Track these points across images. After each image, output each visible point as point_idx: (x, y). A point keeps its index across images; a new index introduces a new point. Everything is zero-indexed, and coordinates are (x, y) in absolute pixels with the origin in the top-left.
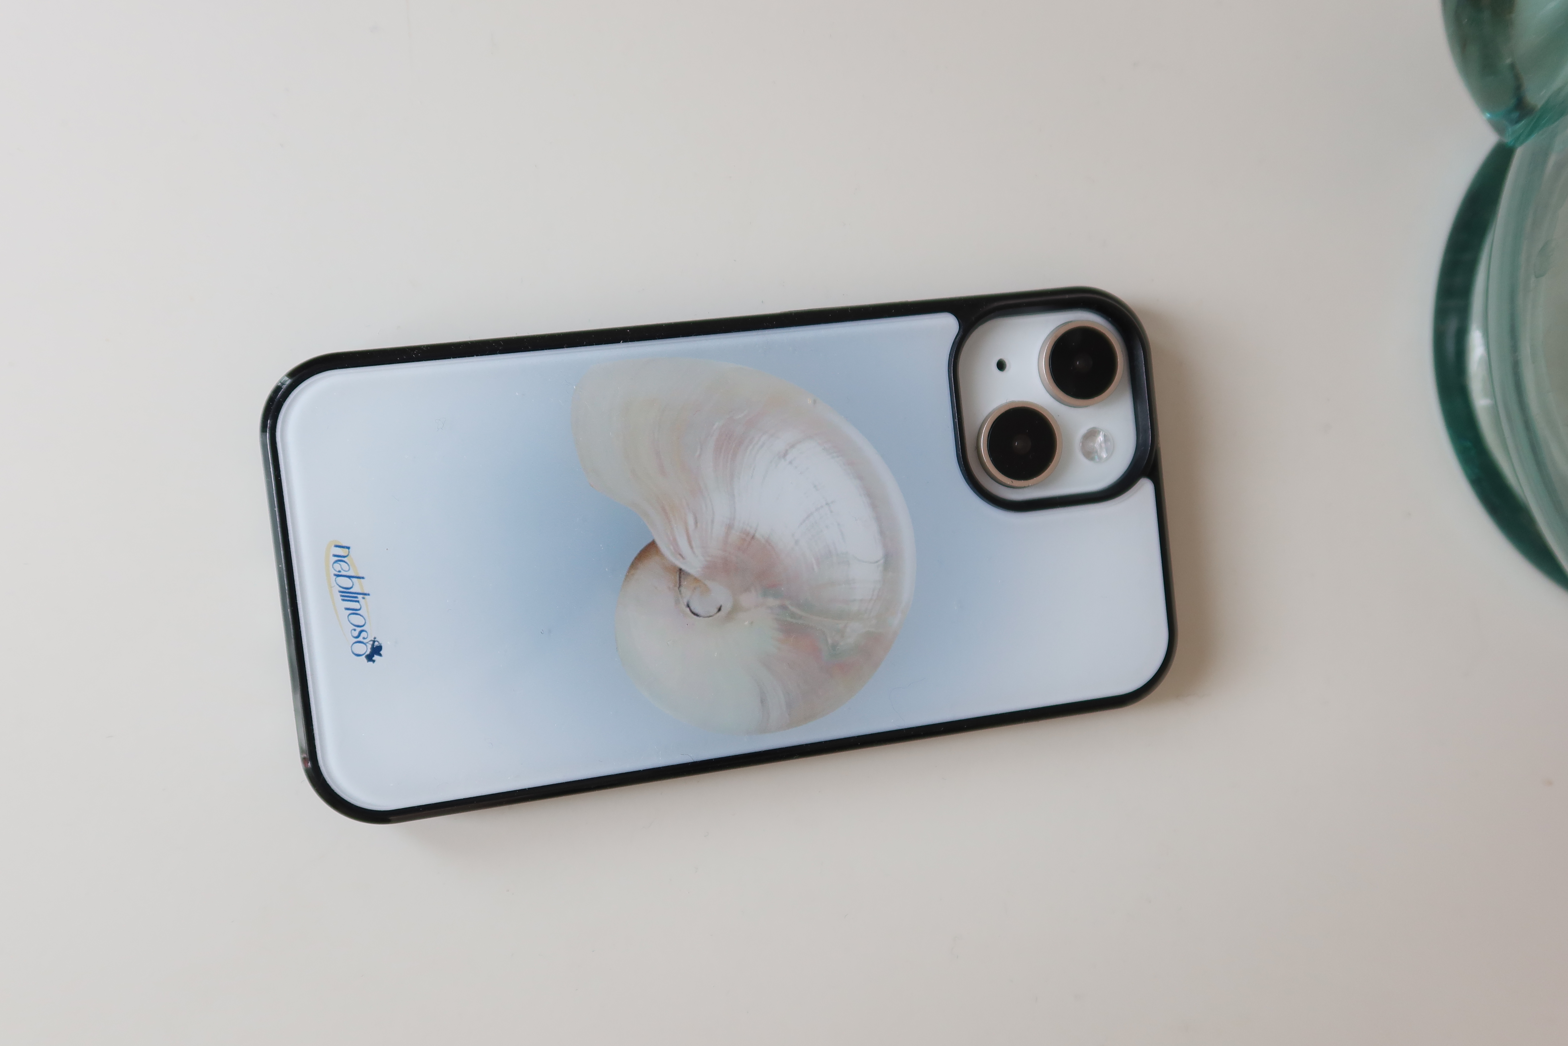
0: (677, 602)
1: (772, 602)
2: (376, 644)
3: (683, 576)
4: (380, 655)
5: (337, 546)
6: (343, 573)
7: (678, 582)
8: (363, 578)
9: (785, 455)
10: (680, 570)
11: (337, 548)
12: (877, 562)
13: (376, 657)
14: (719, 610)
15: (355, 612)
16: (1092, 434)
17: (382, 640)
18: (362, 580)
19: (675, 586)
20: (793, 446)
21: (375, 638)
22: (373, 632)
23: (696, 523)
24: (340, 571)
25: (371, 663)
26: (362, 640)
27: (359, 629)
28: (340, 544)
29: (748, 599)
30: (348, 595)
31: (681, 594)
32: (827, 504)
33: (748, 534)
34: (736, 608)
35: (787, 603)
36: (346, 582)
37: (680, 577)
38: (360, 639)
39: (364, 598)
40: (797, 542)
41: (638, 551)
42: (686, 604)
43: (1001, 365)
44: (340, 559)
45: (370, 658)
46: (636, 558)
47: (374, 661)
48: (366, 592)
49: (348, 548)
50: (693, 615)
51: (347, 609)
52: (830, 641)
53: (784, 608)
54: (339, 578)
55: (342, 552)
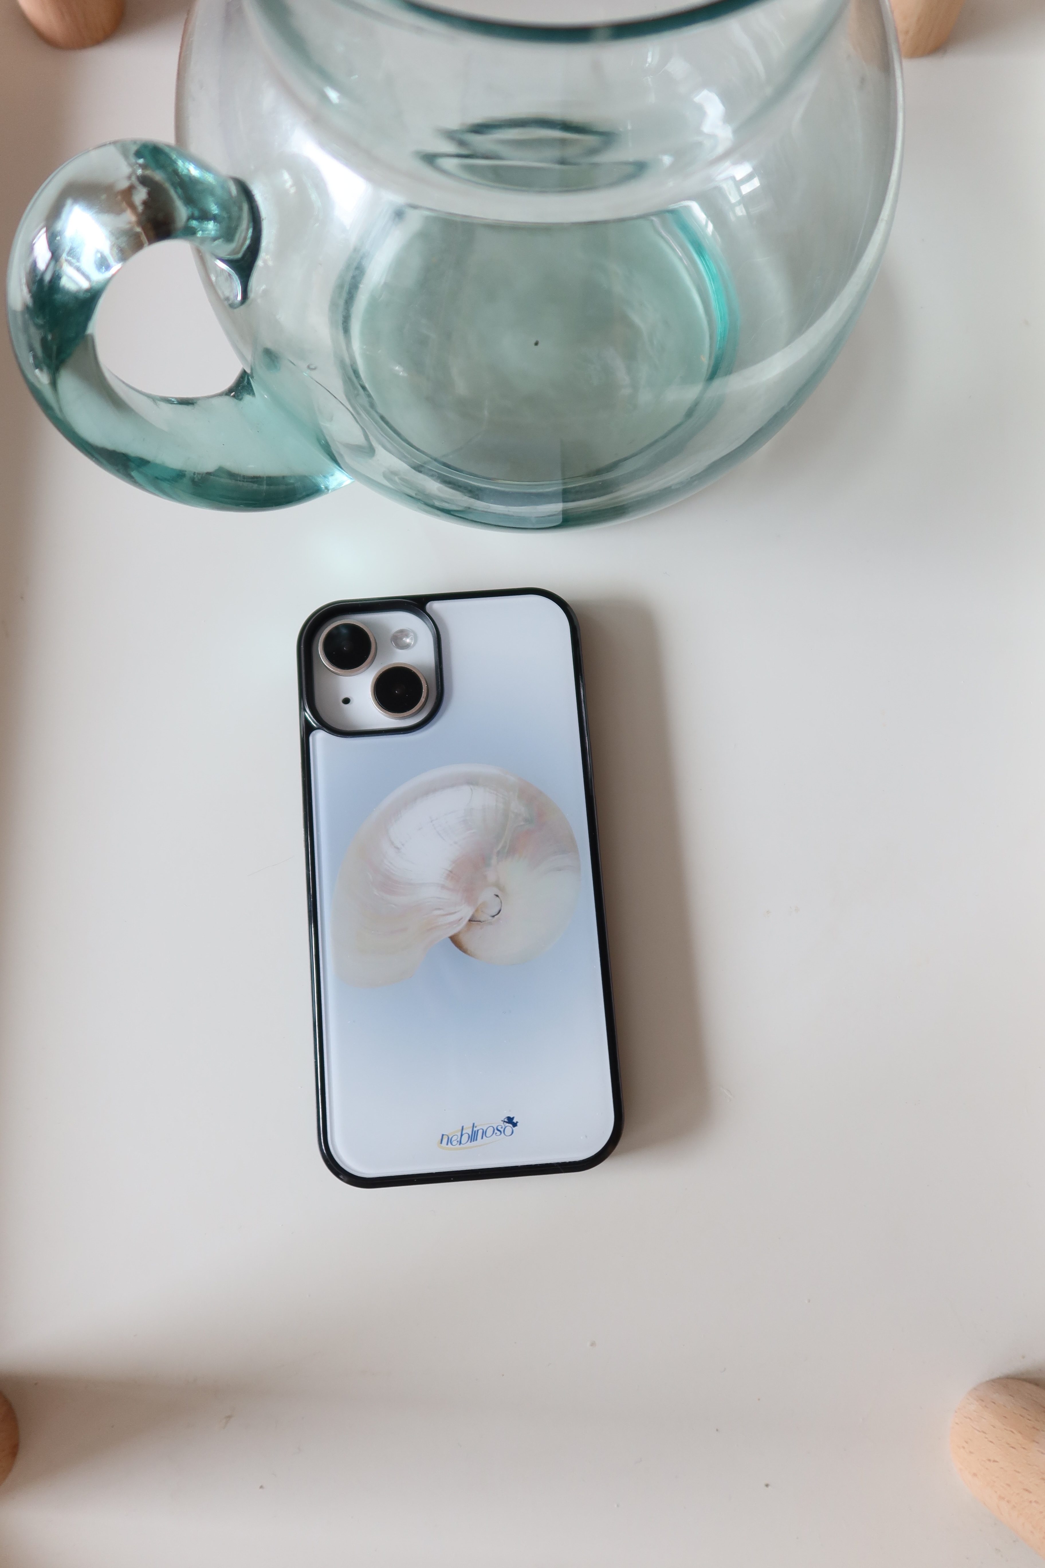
0: (490, 923)
1: (494, 861)
2: (506, 1120)
3: (474, 919)
4: (513, 1118)
5: (441, 1143)
6: (459, 1139)
7: (476, 922)
8: (463, 1127)
9: (398, 848)
10: (470, 921)
11: (443, 1142)
12: (472, 790)
13: (515, 1121)
14: (497, 896)
15: (484, 1133)
16: (396, 642)
17: (504, 1116)
18: (464, 1127)
19: (480, 924)
20: (392, 843)
21: (502, 1121)
22: (498, 1121)
23: (439, 909)
24: (458, 1141)
25: (518, 1124)
27: (496, 1131)
28: (440, 1141)
29: (491, 876)
30: (473, 1137)
31: (485, 921)
32: (431, 822)
33: (449, 875)
34: (497, 885)
35: (495, 851)
36: (465, 1137)
37: (474, 921)
38: (502, 1130)
39: (476, 1127)
40: (456, 843)
41: (456, 948)
42: (492, 918)
43: (347, 701)
44: (450, 1141)
45: (515, 1125)
46: (460, 950)
47: (517, 1122)
48: (472, 1125)
49: (443, 1135)
50: (500, 914)
51: (482, 1138)
52: (522, 823)
53: (498, 853)
54: (462, 1142)
55: (446, 1139)
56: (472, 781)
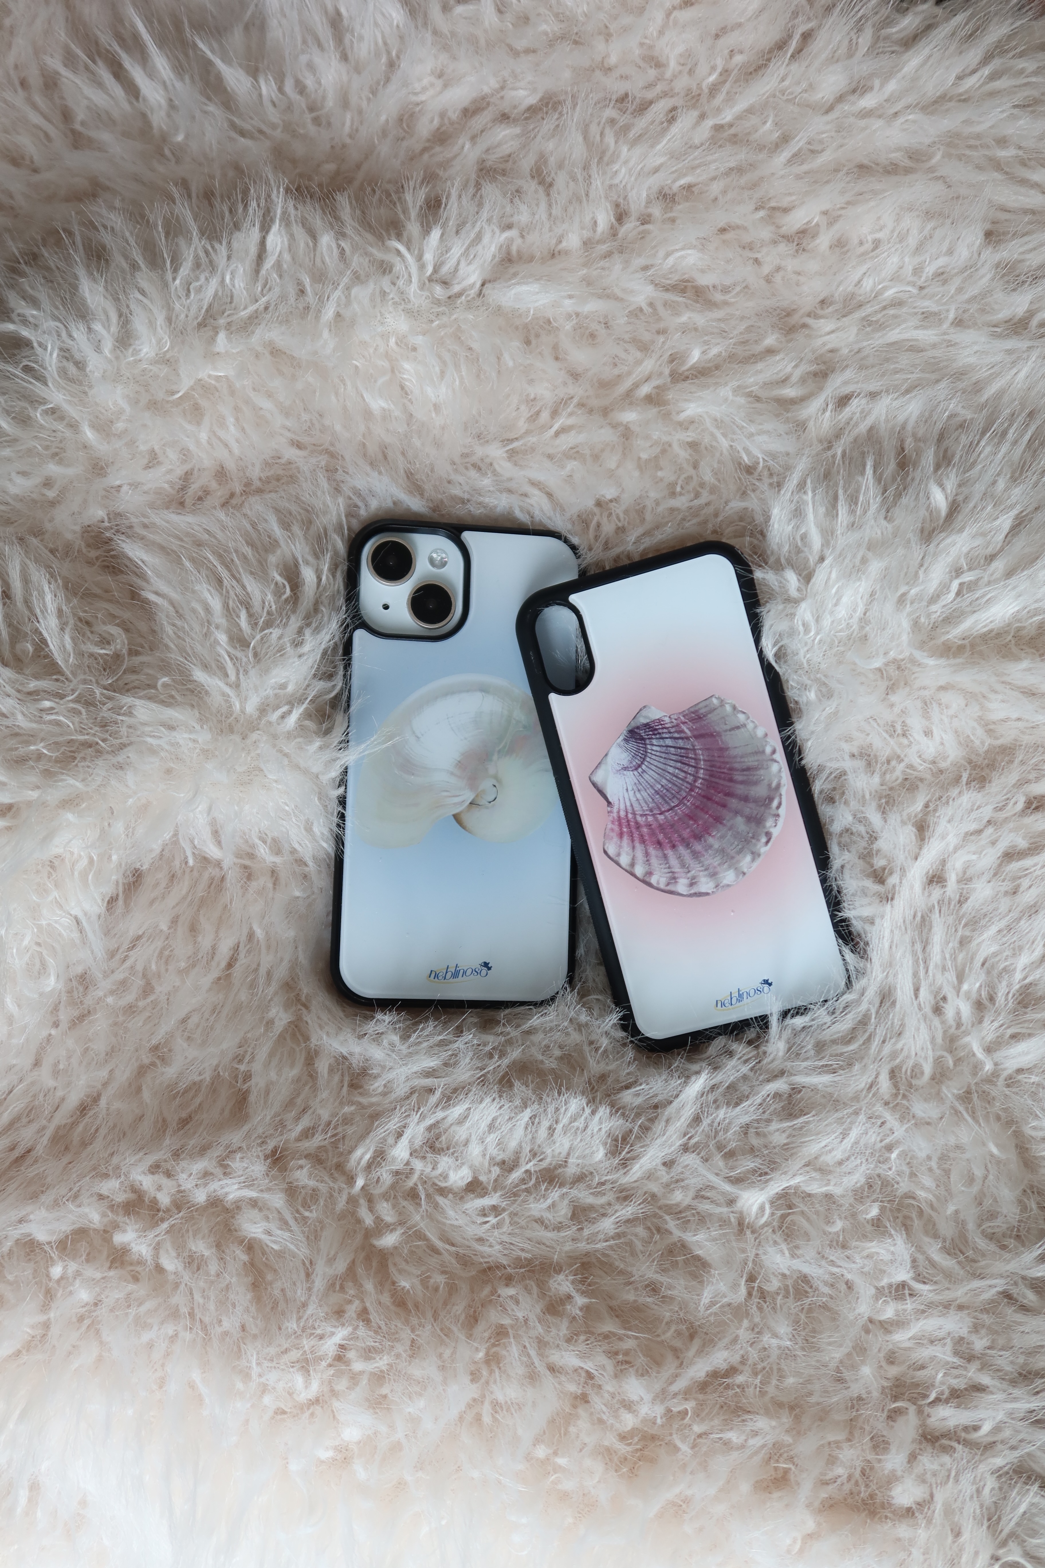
0: (487, 808)
1: (495, 757)
2: (483, 964)
4: (489, 963)
6: (444, 975)
7: (476, 806)
9: (418, 737)
10: (470, 803)
11: (431, 976)
12: (483, 697)
13: (490, 966)
14: (495, 786)
15: (465, 972)
16: (432, 561)
18: (449, 967)
19: (478, 808)
20: (414, 732)
21: (480, 965)
22: (477, 965)
23: (447, 791)
24: (443, 977)
25: (492, 968)
27: (474, 972)
28: (429, 975)
29: (492, 770)
30: (455, 975)
31: (483, 805)
32: (448, 719)
33: (457, 764)
34: (496, 777)
35: (497, 749)
36: (449, 974)
37: (474, 804)
38: (479, 972)
39: (459, 967)
40: (466, 739)
41: (457, 824)
42: (489, 803)
43: (386, 607)
44: (437, 976)
45: (489, 969)
46: (461, 826)
48: (455, 966)
49: (432, 971)
50: (495, 801)
51: (463, 976)
52: (521, 729)
53: (499, 751)
54: (447, 978)
56: (484, 689)
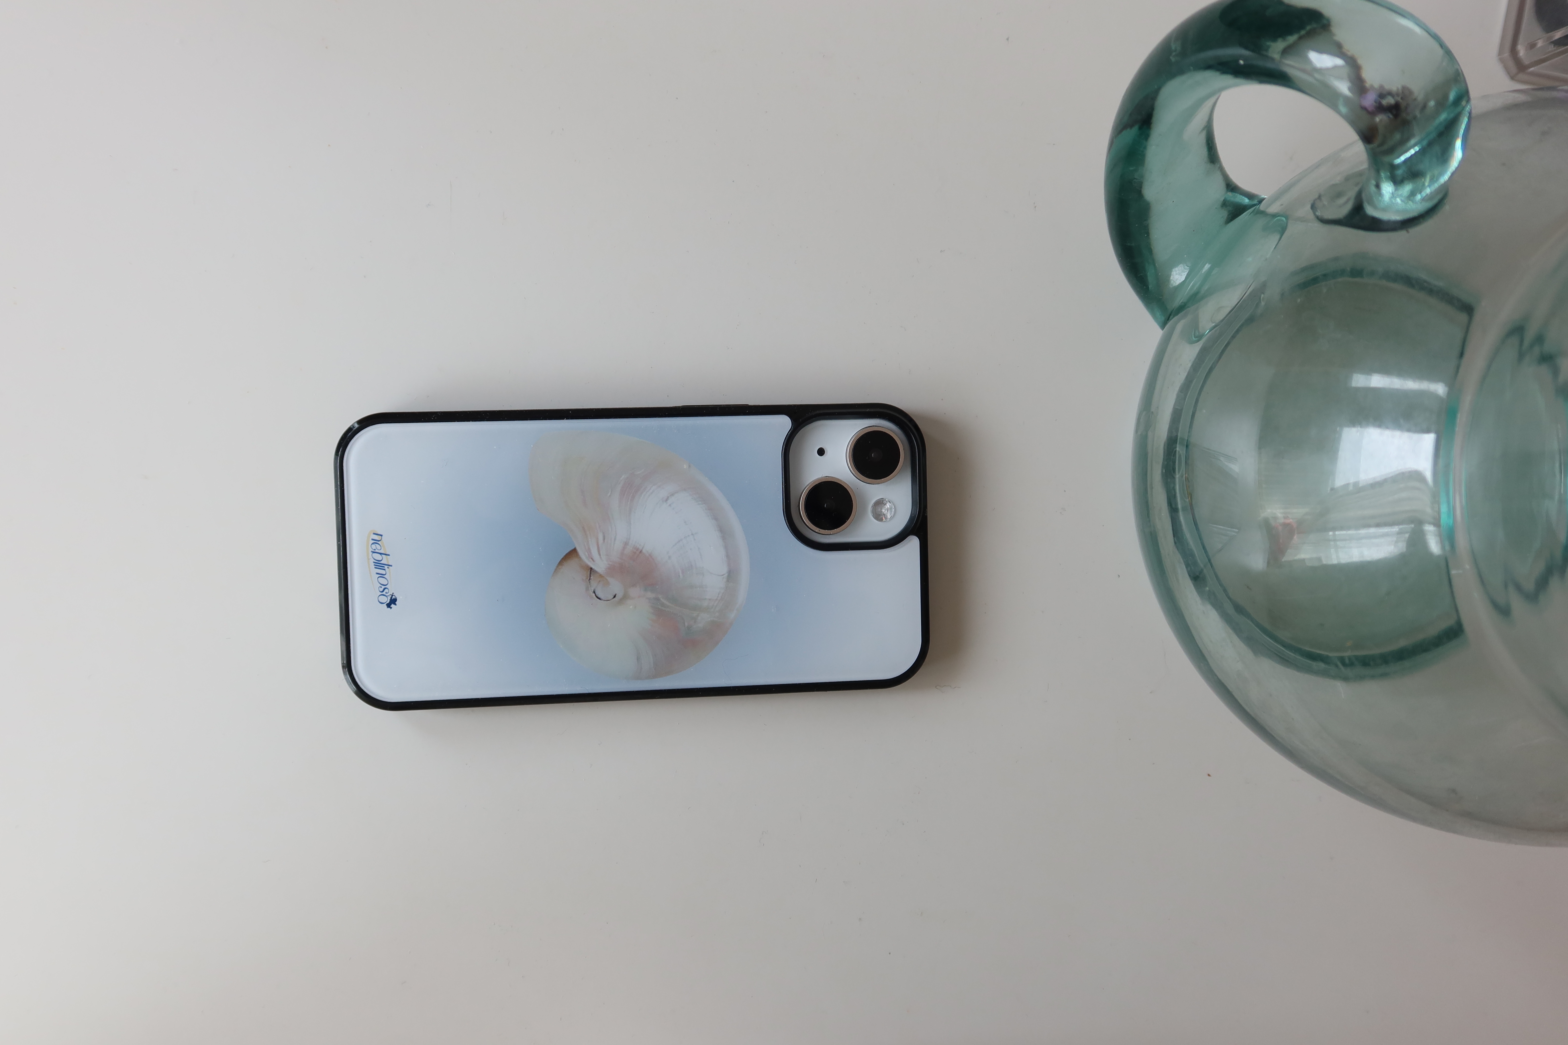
0: (587, 589)
1: (650, 595)
2: (393, 597)
3: (592, 573)
4: (395, 604)
5: (374, 534)
6: (377, 551)
7: (589, 575)
8: (389, 555)
9: (667, 500)
10: (591, 568)
11: (375, 535)
12: (722, 575)
13: (392, 606)
14: (615, 597)
15: (382, 576)
16: (880, 503)
17: (397, 595)
18: (388, 556)
19: (587, 579)
20: (672, 495)
21: (393, 593)
22: (391, 590)
23: (604, 539)
24: (375, 550)
25: (389, 609)
26: (385, 594)
27: (383, 587)
28: (377, 533)
29: (634, 592)
30: (379, 565)
31: (590, 584)
32: (692, 534)
33: (638, 549)
34: (625, 597)
35: (660, 596)
36: (378, 557)
37: (590, 573)
38: (384, 593)
39: (388, 568)
40: (670, 557)
41: (564, 554)
42: (593, 591)
43: (821, 452)
44: (376, 542)
45: (389, 606)
46: (562, 559)
47: (391, 608)
48: (390, 564)
49: (381, 535)
50: (597, 598)
51: (377, 574)
52: (686, 624)
53: (658, 599)
54: (374, 554)
55: (377, 539)
56: (732, 576)
